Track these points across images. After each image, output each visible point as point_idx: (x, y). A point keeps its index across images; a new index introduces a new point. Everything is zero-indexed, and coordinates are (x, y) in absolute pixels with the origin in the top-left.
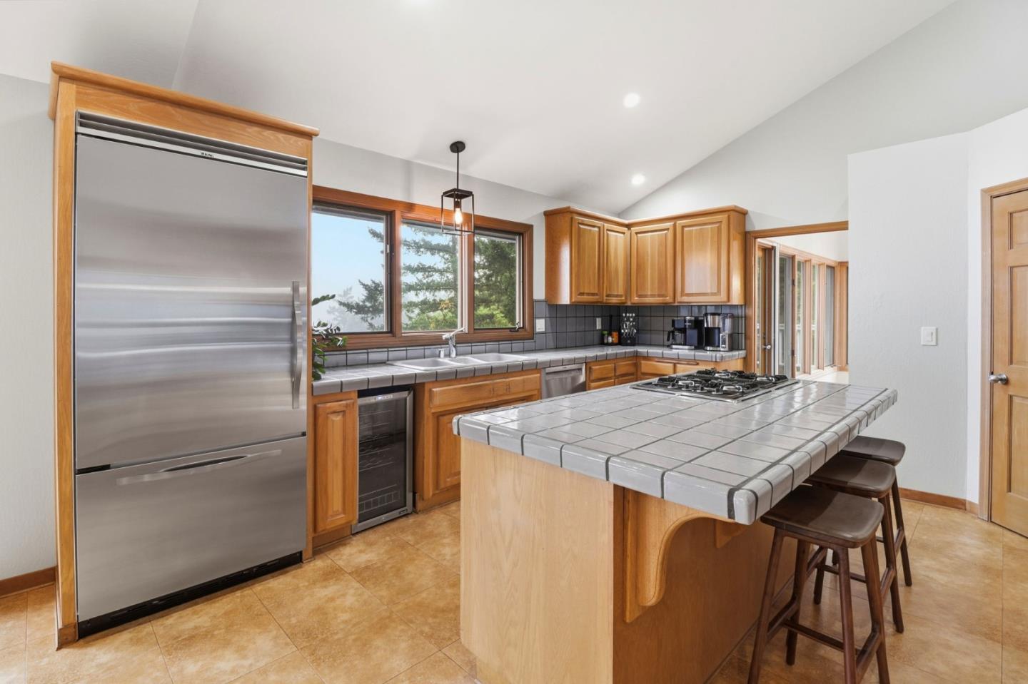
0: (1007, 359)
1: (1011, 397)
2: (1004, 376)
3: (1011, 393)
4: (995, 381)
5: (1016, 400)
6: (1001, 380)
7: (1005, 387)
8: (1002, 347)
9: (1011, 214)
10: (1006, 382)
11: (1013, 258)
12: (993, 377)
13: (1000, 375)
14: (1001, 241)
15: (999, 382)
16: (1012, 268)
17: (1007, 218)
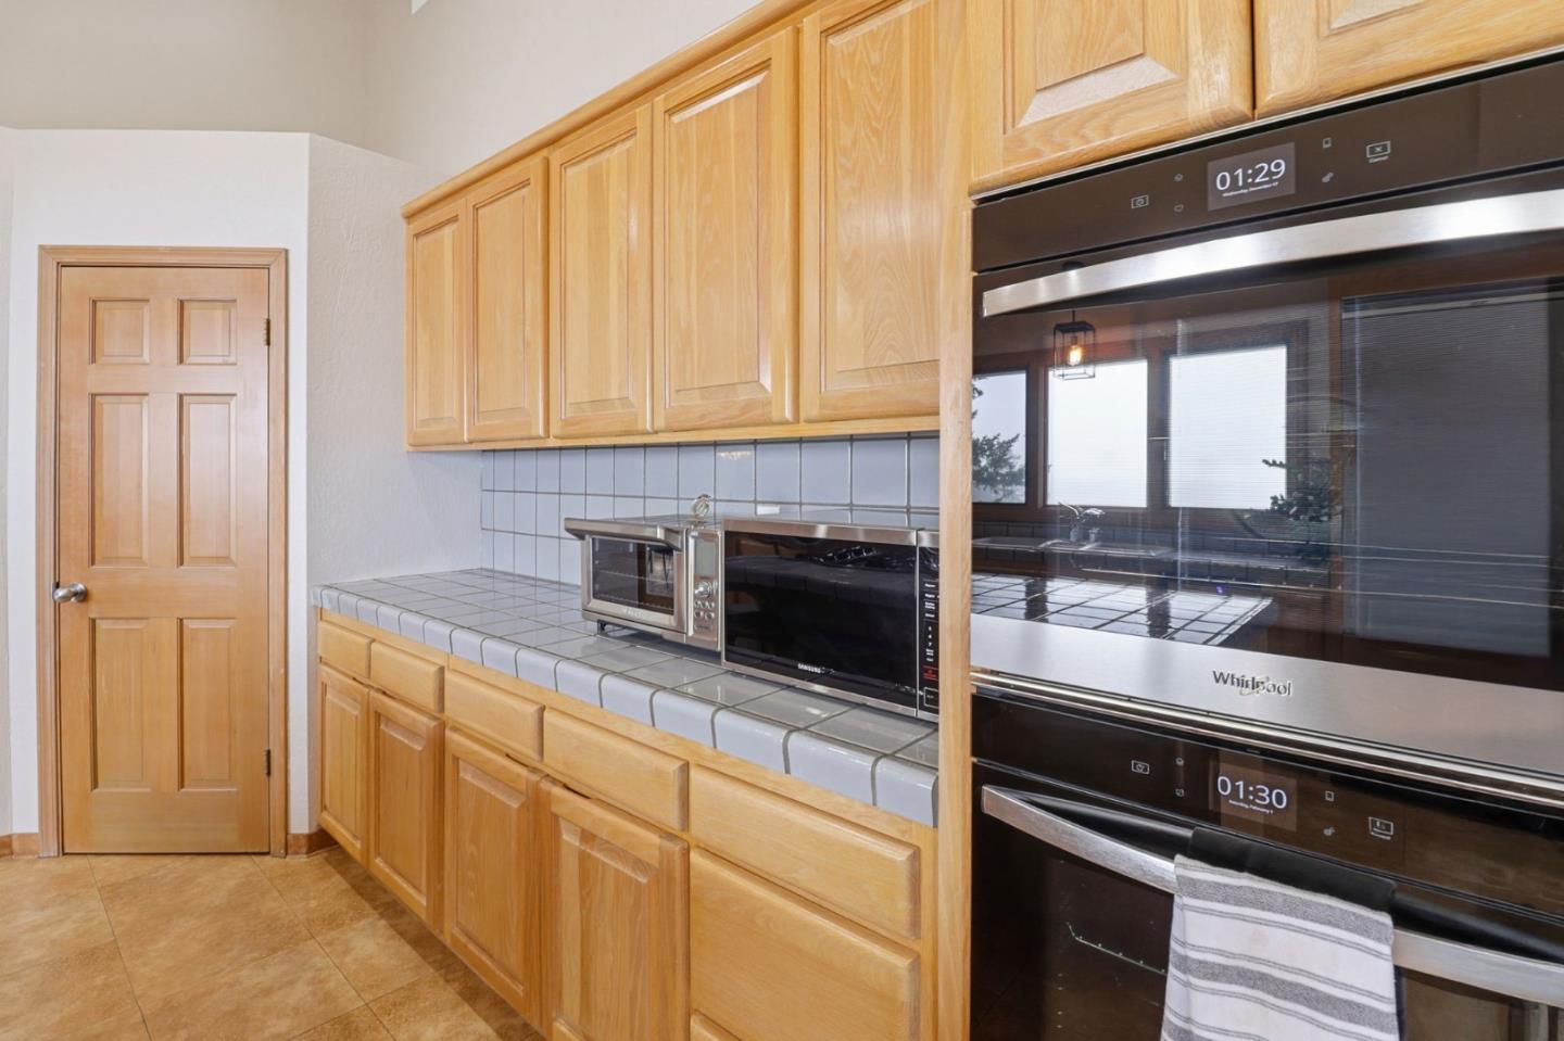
0: (86, 555)
1: (93, 622)
2: (80, 587)
3: (92, 616)
4: (66, 598)
5: (102, 625)
6: (76, 594)
7: (83, 606)
8: (76, 535)
9: (94, 302)
10: (83, 596)
11: (96, 379)
12: (61, 593)
13: (73, 586)
14: (75, 348)
15: (73, 599)
16: (94, 396)
17: (87, 308)
